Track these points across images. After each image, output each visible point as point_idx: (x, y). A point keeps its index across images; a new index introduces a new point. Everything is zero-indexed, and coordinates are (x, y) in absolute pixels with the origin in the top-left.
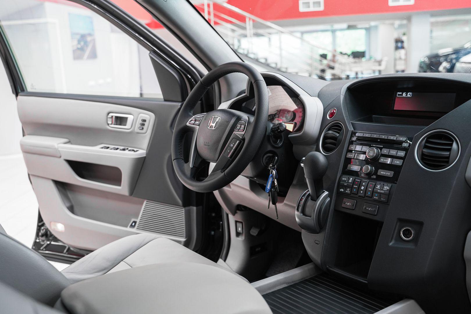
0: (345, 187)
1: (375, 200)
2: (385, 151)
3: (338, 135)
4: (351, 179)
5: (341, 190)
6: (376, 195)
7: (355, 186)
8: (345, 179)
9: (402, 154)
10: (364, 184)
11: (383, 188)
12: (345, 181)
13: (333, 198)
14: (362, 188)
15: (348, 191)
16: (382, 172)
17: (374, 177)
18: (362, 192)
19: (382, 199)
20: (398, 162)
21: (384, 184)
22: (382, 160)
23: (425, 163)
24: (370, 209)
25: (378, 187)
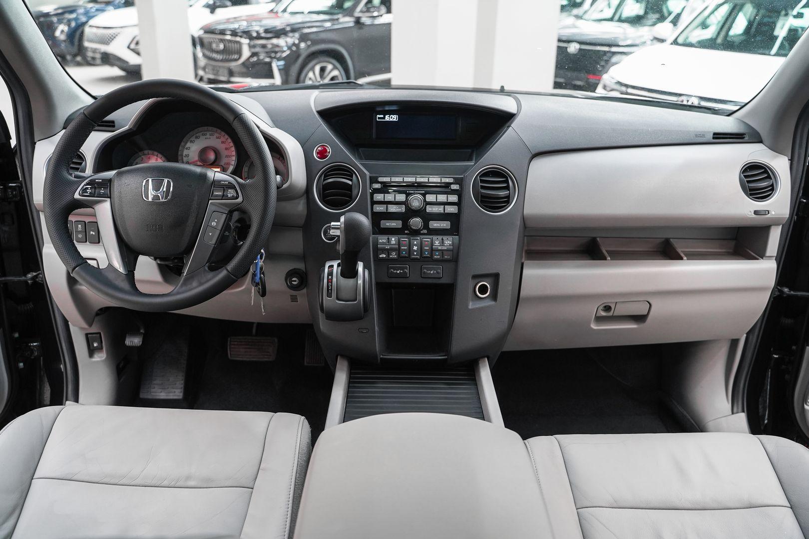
0: (388, 251)
1: (437, 260)
2: (430, 198)
3: (350, 183)
4: (393, 239)
5: (381, 256)
6: (437, 254)
7: (402, 248)
8: (384, 241)
9: (454, 198)
10: (415, 243)
11: (443, 242)
12: (383, 243)
13: (373, 269)
14: (415, 248)
15: (394, 255)
16: (434, 225)
17: (425, 231)
18: (415, 253)
19: (446, 257)
20: (452, 209)
21: (442, 239)
22: (429, 209)
23: (486, 206)
24: (432, 272)
25: (437, 243)
